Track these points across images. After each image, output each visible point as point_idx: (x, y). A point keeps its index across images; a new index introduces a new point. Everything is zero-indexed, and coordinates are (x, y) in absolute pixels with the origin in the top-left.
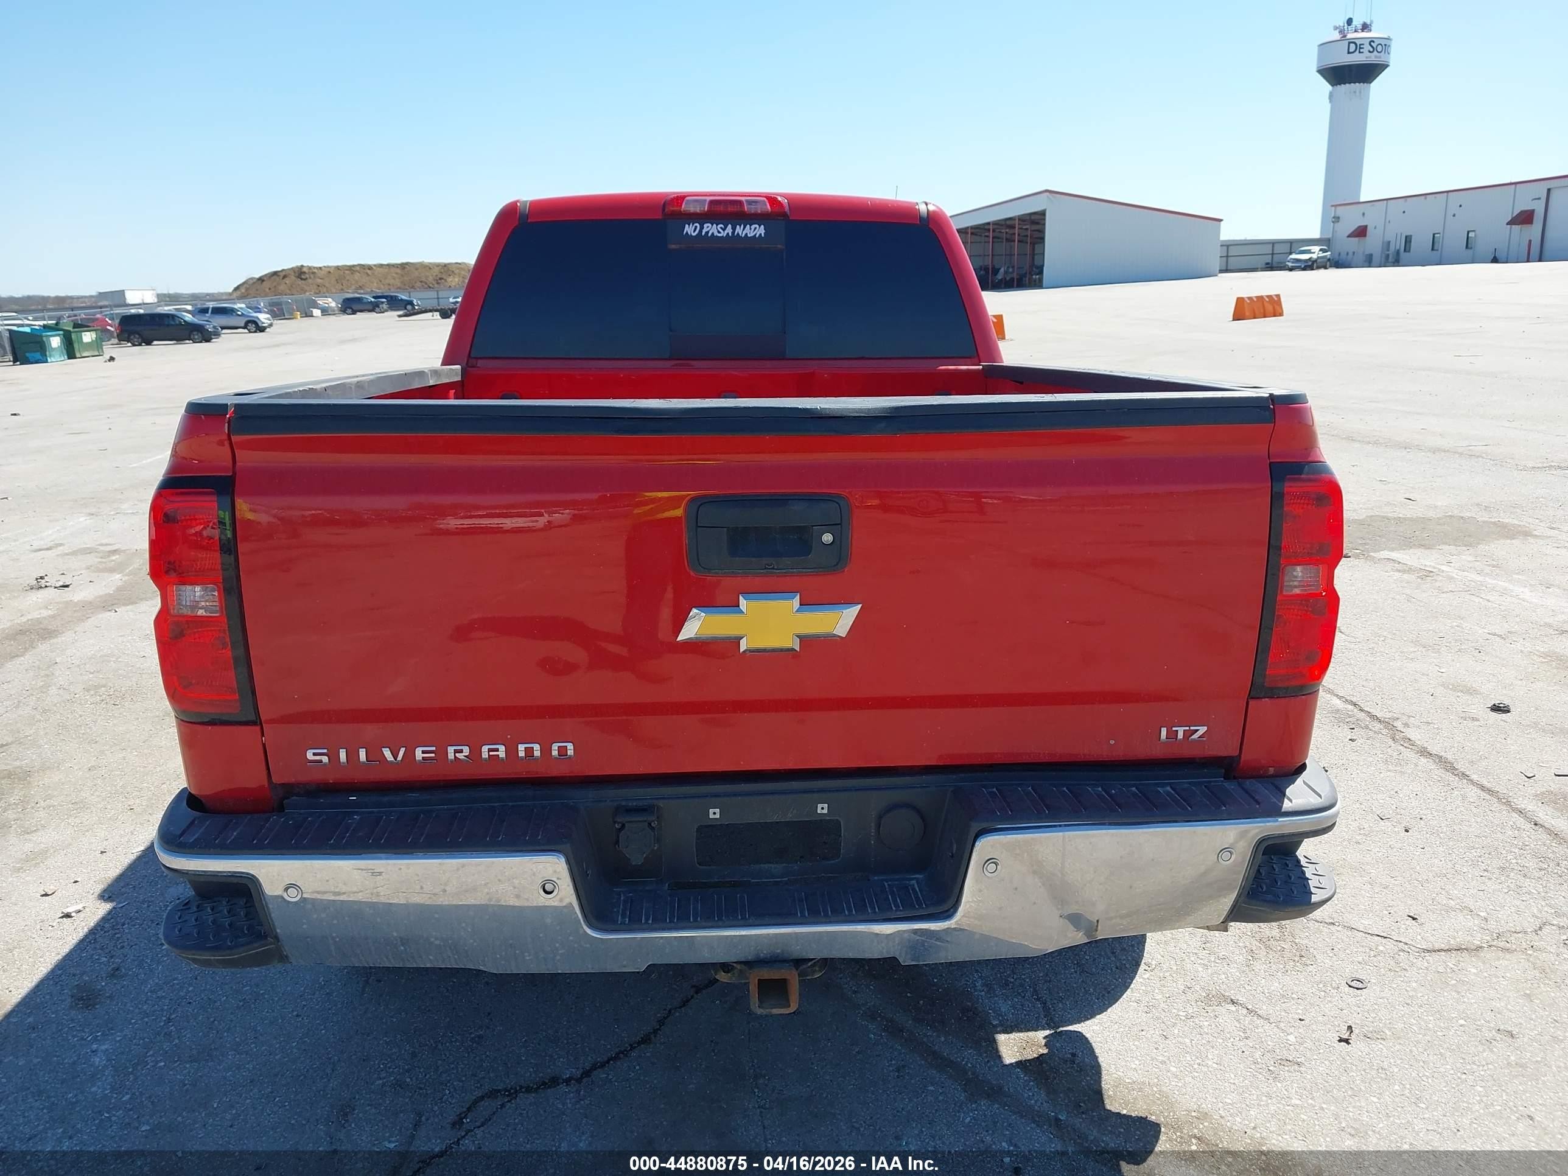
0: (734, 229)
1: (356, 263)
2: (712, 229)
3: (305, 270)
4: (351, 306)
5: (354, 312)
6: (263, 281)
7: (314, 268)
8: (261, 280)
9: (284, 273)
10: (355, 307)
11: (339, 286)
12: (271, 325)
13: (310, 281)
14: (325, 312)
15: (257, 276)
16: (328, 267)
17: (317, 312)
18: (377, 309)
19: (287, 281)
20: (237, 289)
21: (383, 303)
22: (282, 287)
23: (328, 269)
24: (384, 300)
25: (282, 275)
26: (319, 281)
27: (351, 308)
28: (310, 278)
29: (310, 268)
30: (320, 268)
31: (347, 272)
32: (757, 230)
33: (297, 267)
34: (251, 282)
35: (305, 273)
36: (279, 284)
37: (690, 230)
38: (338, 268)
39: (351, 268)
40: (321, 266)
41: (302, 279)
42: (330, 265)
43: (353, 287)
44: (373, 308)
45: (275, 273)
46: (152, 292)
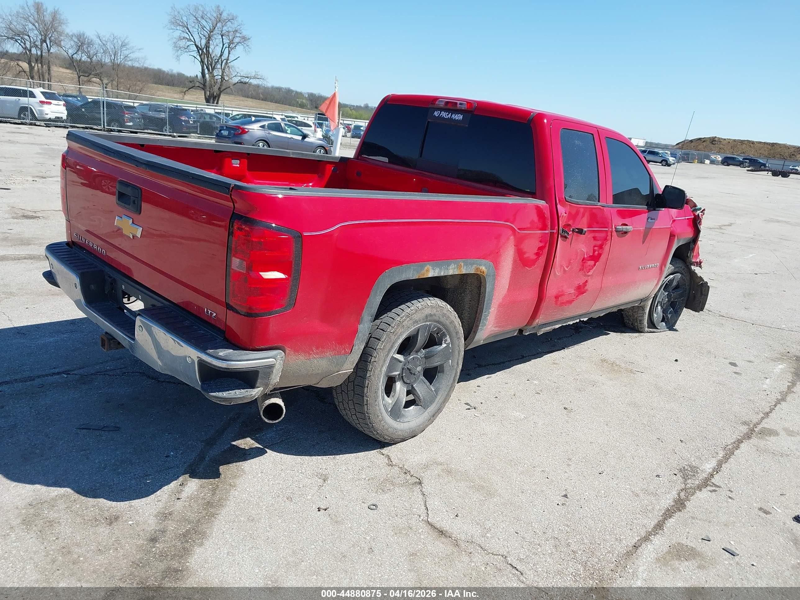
0: (451, 115)
1: (746, 139)
2: (444, 114)
3: (716, 139)
4: (727, 161)
5: (728, 165)
6: (692, 142)
7: (722, 139)
8: (691, 141)
9: (704, 139)
10: (730, 162)
11: (731, 150)
12: (674, 164)
13: (717, 145)
14: (713, 162)
15: (690, 139)
16: (730, 139)
17: (707, 162)
18: (742, 166)
19: (704, 144)
20: (677, 144)
21: (746, 162)
22: (700, 147)
23: (729, 141)
24: (748, 161)
25: (703, 140)
26: (722, 146)
27: (727, 162)
28: (717, 144)
29: (719, 138)
30: (725, 139)
31: (739, 143)
32: (459, 117)
33: (713, 137)
34: (686, 142)
35: (715, 141)
36: (699, 145)
37: (436, 114)
38: (735, 141)
39: (742, 142)
40: (724, 138)
41: (713, 144)
42: (731, 138)
43: (740, 152)
44: (740, 164)
45: (700, 139)
46: (643, 141)
